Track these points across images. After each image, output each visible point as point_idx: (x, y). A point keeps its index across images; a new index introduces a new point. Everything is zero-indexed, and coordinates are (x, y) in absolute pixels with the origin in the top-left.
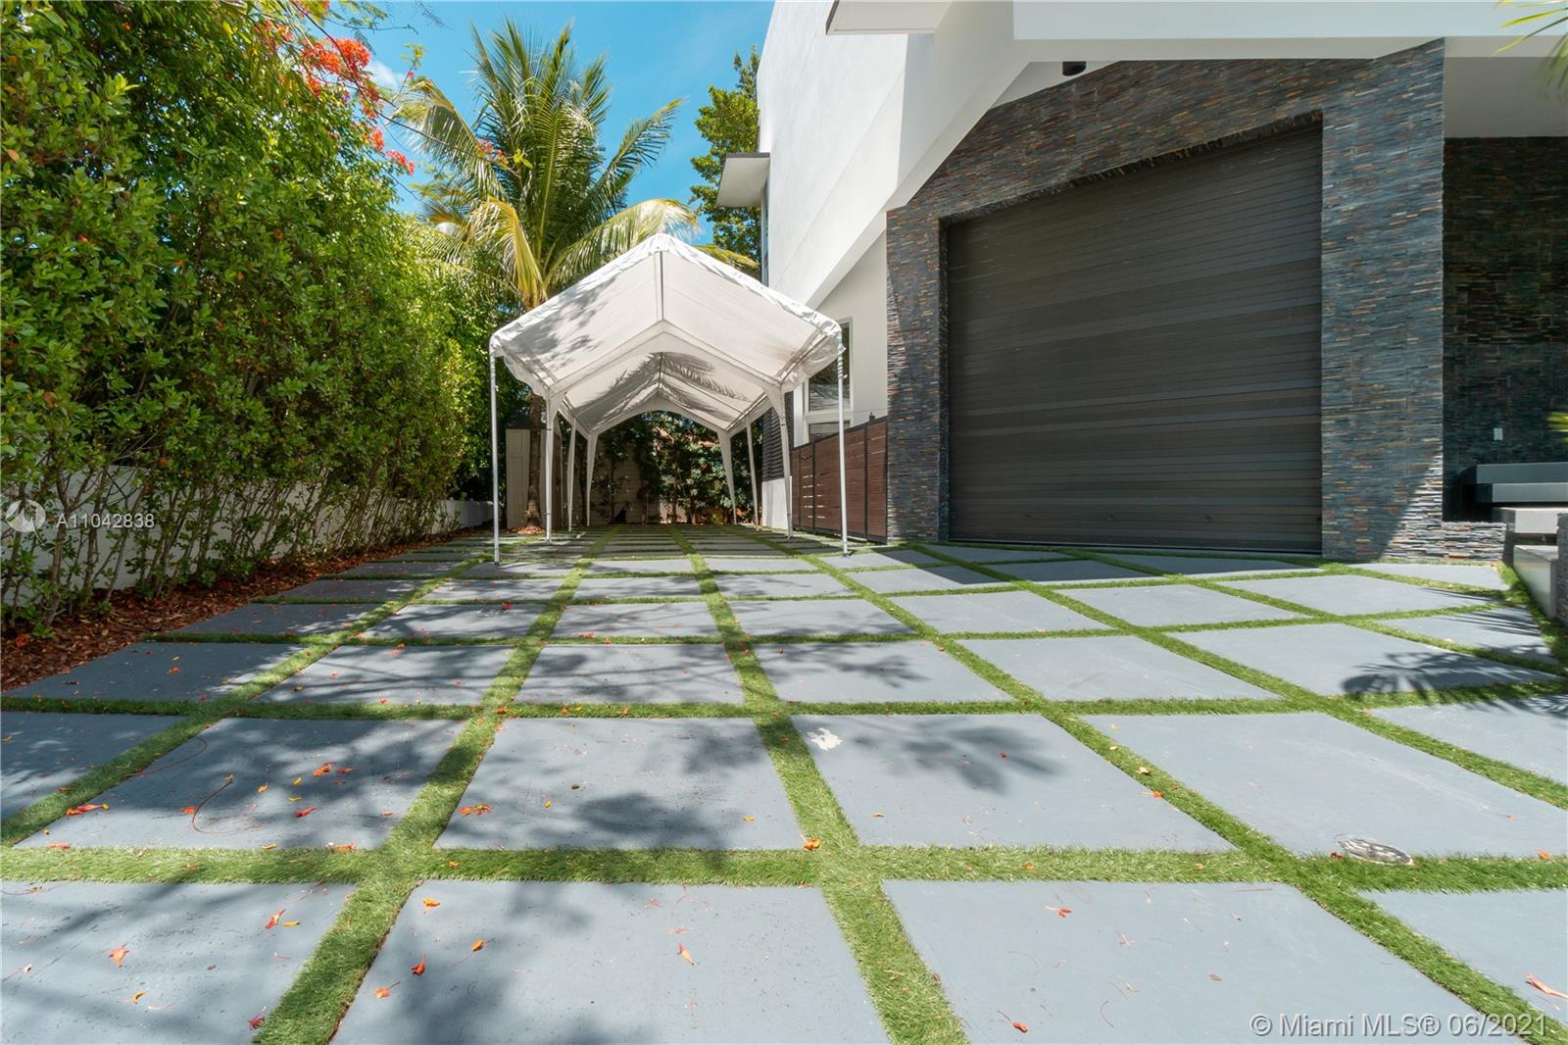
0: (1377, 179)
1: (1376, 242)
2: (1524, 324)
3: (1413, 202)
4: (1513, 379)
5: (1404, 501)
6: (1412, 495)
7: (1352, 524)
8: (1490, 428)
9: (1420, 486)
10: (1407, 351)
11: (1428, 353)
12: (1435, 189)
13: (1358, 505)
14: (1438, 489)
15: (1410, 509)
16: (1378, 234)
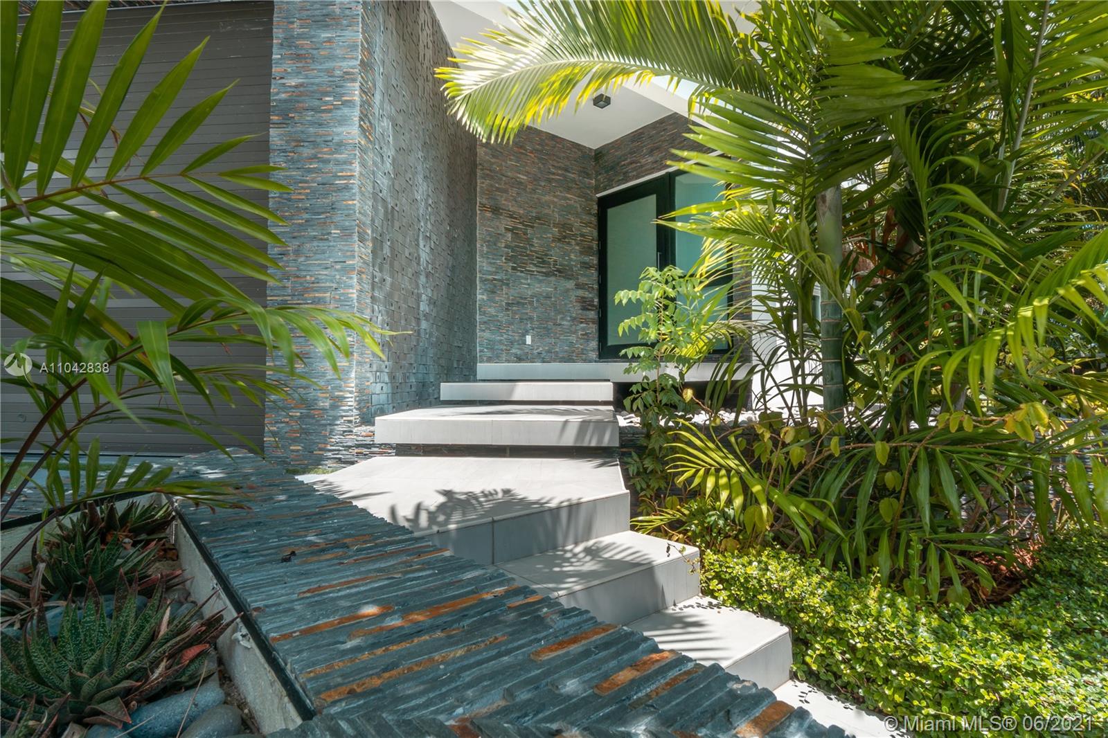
0: (314, 58)
1: (311, 124)
2: (544, 262)
3: (338, 89)
4: (537, 301)
5: (327, 404)
6: (332, 398)
7: (287, 429)
8: (524, 335)
9: (339, 388)
10: (331, 244)
11: (346, 248)
12: (354, 80)
13: (292, 408)
14: (351, 392)
15: (331, 413)
16: (313, 116)
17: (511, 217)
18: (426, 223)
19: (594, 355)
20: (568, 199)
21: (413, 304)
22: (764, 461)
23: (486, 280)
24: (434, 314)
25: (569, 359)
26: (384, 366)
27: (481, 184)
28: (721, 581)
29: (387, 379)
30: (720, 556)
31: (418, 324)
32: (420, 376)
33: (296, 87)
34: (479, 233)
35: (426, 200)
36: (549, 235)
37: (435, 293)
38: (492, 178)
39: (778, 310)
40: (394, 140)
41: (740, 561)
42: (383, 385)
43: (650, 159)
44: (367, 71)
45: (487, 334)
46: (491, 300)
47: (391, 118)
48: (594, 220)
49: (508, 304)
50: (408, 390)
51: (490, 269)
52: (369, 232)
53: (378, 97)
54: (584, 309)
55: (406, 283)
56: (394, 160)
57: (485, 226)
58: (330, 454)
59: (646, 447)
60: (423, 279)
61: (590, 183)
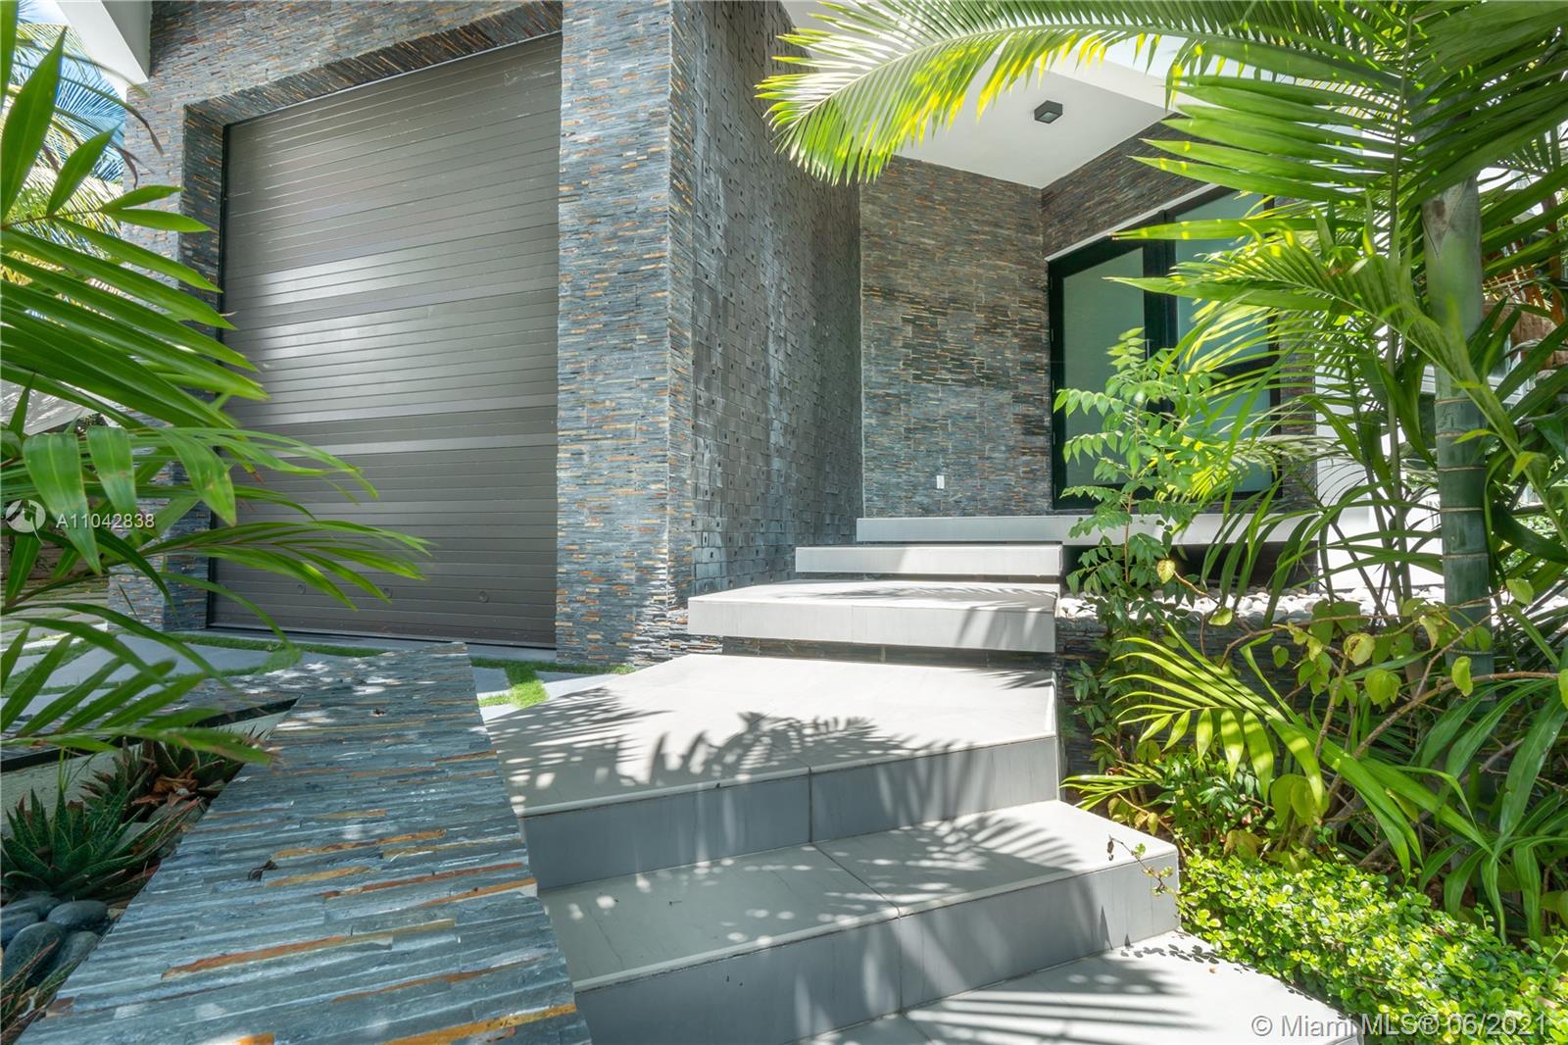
0: (611, 101)
1: (611, 190)
2: (963, 365)
3: (643, 138)
4: (953, 424)
5: (632, 577)
6: (640, 569)
7: (584, 611)
8: (933, 475)
9: (647, 555)
10: (636, 354)
11: (655, 359)
12: (663, 123)
13: (590, 582)
14: (663, 561)
15: (638, 589)
16: (611, 180)
17: (912, 301)
18: (778, 319)
19: (1045, 503)
20: (1000, 268)
21: (757, 432)
22: (1316, 692)
23: (875, 396)
24: (792, 448)
25: (1004, 510)
26: (714, 524)
27: (867, 257)
28: (1219, 912)
29: (719, 542)
30: (1218, 863)
31: (768, 463)
32: (772, 537)
33: (590, 143)
34: (865, 328)
35: (779, 286)
36: (970, 325)
37: (794, 418)
38: (882, 247)
39: (1349, 419)
40: (726, 204)
41: (1258, 879)
42: (713, 550)
43: (1132, 194)
44: (683, 108)
45: (877, 475)
46: (883, 425)
47: (723, 174)
48: (1043, 297)
49: (908, 430)
50: (754, 556)
51: (880, 380)
52: (689, 335)
53: (700, 144)
54: (1028, 432)
55: (747, 404)
56: (726, 231)
57: (872, 318)
58: (637, 646)
59: (1107, 654)
60: (774, 398)
61: (1034, 241)
